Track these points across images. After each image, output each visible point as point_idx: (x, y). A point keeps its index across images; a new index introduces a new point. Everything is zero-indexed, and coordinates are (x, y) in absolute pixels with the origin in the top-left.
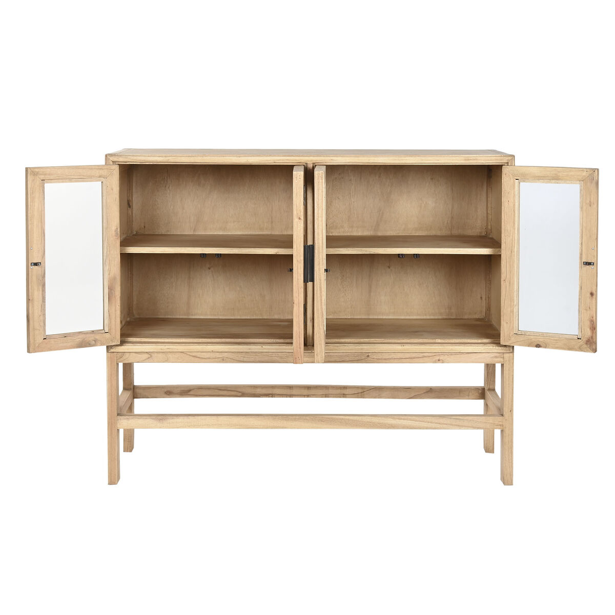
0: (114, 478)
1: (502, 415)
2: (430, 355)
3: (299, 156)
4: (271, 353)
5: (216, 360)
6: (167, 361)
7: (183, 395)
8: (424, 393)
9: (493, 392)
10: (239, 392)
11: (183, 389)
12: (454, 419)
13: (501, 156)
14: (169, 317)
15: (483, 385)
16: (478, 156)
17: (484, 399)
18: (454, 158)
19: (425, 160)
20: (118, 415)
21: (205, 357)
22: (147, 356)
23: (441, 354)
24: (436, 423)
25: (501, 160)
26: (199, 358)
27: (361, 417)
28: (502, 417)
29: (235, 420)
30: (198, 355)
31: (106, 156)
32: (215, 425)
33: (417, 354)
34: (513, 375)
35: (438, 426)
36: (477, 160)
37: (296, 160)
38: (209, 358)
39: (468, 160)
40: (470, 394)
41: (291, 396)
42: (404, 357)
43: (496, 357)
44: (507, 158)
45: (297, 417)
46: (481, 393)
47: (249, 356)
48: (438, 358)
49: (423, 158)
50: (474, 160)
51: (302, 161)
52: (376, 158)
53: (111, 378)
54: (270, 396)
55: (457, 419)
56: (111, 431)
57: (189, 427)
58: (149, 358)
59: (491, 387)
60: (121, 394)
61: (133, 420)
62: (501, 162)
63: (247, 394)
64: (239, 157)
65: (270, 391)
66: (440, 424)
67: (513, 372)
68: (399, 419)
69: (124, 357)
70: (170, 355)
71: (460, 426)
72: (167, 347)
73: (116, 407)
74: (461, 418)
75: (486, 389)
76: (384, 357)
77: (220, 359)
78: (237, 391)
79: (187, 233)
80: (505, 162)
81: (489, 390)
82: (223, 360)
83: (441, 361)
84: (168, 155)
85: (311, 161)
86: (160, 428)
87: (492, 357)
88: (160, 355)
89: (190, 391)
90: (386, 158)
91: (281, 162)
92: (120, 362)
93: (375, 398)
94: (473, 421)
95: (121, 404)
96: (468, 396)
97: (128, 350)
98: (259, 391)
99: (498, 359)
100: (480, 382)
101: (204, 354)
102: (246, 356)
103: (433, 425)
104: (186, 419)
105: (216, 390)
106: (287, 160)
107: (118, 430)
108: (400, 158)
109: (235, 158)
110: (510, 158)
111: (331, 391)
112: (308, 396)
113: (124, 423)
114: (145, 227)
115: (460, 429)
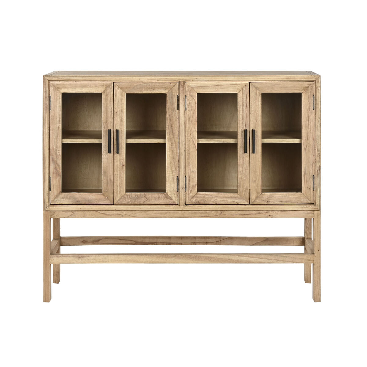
0: (47, 298)
1: (313, 254)
2: (264, 212)
3: (175, 76)
4: (155, 211)
5: (118, 216)
6: (84, 217)
7: (95, 243)
8: (263, 241)
9: (310, 240)
10: (134, 241)
11: (94, 239)
12: (280, 256)
13: (311, 76)
14: (85, 188)
15: (303, 236)
16: (295, 75)
17: (304, 245)
18: (279, 77)
19: (260, 79)
20: (51, 254)
21: (110, 214)
22: (70, 213)
23: (271, 211)
24: (268, 259)
25: (311, 78)
26: (106, 214)
27: (216, 255)
28: (313, 255)
29: (130, 257)
30: (106, 212)
31: (44, 76)
32: (117, 261)
33: (254, 211)
34: (320, 226)
35: (269, 261)
36: (294, 78)
37: (172, 79)
38: (113, 215)
39: (289, 78)
40: (295, 241)
41: (170, 244)
42: (246, 214)
43: (309, 213)
44: (315, 77)
45: (173, 255)
46: (302, 241)
47: (140, 214)
48: (269, 214)
49: (259, 77)
50: (292, 78)
51: (176, 80)
52: (227, 78)
53: (46, 229)
54: (155, 243)
55: (282, 256)
56: (46, 265)
57: (99, 262)
58: (72, 215)
59: (309, 237)
60: (52, 241)
61: (61, 258)
62: (310, 80)
63: (139, 242)
64: (134, 77)
65: (155, 241)
66: (270, 259)
67: (320, 224)
68: (242, 256)
69: (55, 215)
70: (86, 213)
71: (284, 261)
72: (84, 207)
73: (49, 249)
74: (285, 255)
75: (305, 238)
76: (232, 214)
77: (120, 215)
78: (132, 241)
79: (98, 130)
80: (313, 79)
81: (307, 238)
82: (123, 216)
83: (271, 216)
84: (86, 76)
85: (182, 79)
86: (80, 263)
87: (306, 214)
88: (80, 213)
89: (99, 240)
90: (234, 77)
91: (162, 80)
92: (52, 218)
93: (228, 245)
94: (293, 257)
95: (53, 248)
96: (293, 243)
97: (58, 209)
98: (147, 240)
99: (310, 215)
100: (301, 233)
101: (109, 212)
102: (139, 213)
103: (266, 261)
104: (97, 257)
105: (118, 240)
106: (167, 79)
107: (51, 264)
108: (243, 77)
109: (131, 78)
110: (317, 77)
111: (197, 240)
112: (182, 244)
113: (54, 260)
114: (68, 126)
115: (284, 263)
